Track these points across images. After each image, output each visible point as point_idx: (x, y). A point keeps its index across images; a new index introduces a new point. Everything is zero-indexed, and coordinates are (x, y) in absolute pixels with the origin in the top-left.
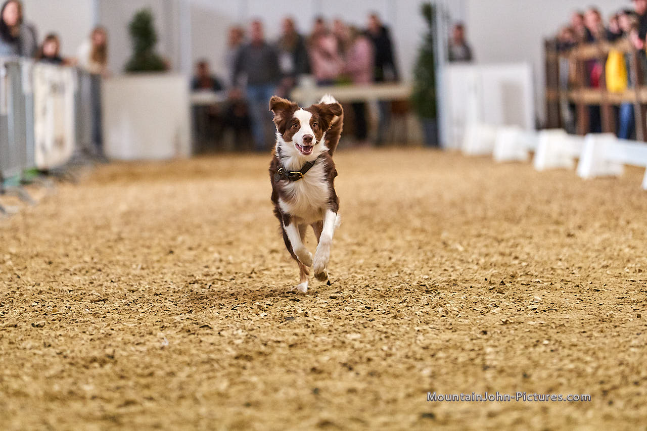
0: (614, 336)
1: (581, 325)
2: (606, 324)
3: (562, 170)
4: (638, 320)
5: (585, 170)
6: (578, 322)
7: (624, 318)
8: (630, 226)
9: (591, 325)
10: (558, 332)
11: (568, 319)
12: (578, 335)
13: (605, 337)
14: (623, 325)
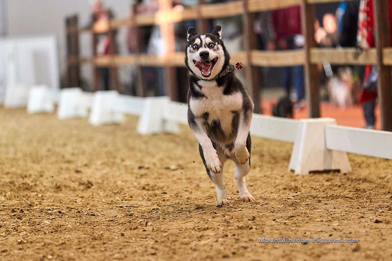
0: (102, 251)
1: (78, 243)
2: (97, 242)
3: (78, 118)
4: (121, 238)
5: (95, 119)
6: (76, 241)
7: (111, 236)
8: (125, 163)
9: (86, 242)
10: (60, 249)
11: (69, 238)
12: (75, 251)
13: (96, 252)
14: (110, 242)
